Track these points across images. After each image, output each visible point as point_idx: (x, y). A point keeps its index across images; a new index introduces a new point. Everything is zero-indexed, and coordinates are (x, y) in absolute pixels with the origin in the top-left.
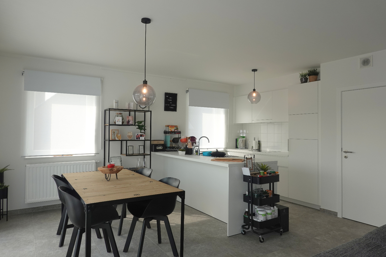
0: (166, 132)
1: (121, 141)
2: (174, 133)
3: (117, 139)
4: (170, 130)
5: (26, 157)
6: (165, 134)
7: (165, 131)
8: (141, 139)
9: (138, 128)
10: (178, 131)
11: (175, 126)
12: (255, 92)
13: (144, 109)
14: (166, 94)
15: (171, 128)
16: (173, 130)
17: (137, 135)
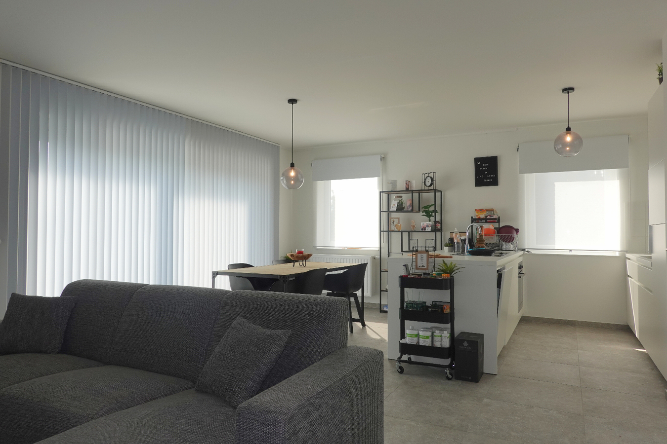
1: (402, 232)
2: (484, 221)
3: (396, 230)
4: (477, 216)
5: (317, 248)
6: (472, 223)
7: (473, 218)
8: (426, 230)
9: (425, 214)
10: (495, 217)
11: (487, 210)
12: (570, 133)
13: (431, 188)
14: (477, 160)
15: (478, 212)
16: (482, 216)
17: (423, 224)
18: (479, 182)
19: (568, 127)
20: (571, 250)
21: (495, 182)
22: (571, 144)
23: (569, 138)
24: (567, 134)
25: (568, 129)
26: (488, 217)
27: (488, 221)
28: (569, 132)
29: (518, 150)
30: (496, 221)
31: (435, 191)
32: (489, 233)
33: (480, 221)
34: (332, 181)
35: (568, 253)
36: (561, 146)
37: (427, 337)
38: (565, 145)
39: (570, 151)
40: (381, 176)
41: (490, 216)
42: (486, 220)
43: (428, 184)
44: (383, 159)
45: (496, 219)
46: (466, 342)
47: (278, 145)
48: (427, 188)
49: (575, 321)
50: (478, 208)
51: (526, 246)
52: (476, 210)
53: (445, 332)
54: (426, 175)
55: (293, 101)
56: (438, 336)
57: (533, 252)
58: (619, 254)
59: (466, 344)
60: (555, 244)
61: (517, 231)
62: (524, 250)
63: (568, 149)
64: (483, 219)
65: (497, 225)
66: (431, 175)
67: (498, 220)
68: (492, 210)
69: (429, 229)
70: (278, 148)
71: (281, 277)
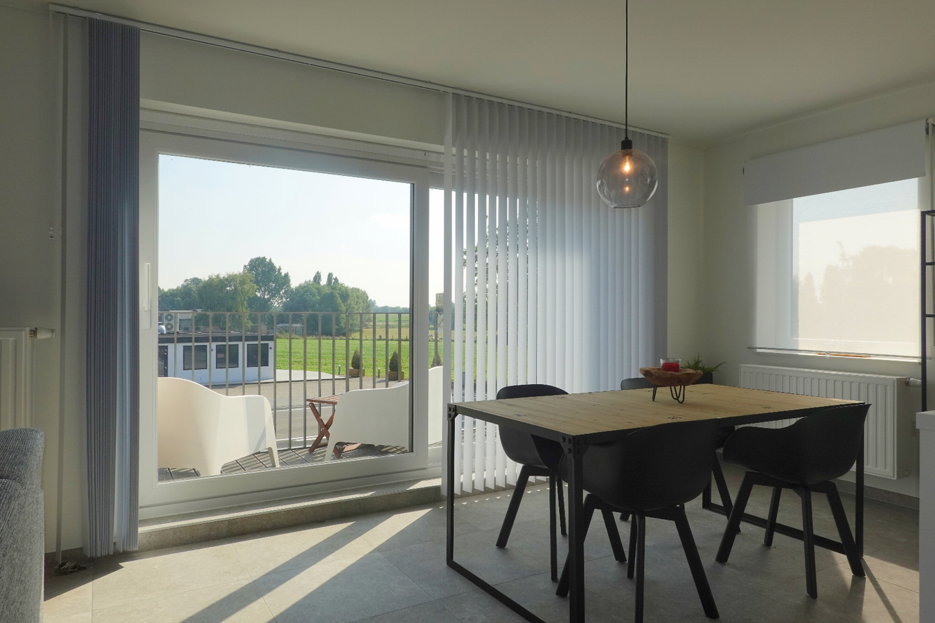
5: (758, 350)
34: (796, 201)
40: (928, 173)
44: (933, 129)
47: (663, 136)
70: (664, 141)
71: (564, 439)
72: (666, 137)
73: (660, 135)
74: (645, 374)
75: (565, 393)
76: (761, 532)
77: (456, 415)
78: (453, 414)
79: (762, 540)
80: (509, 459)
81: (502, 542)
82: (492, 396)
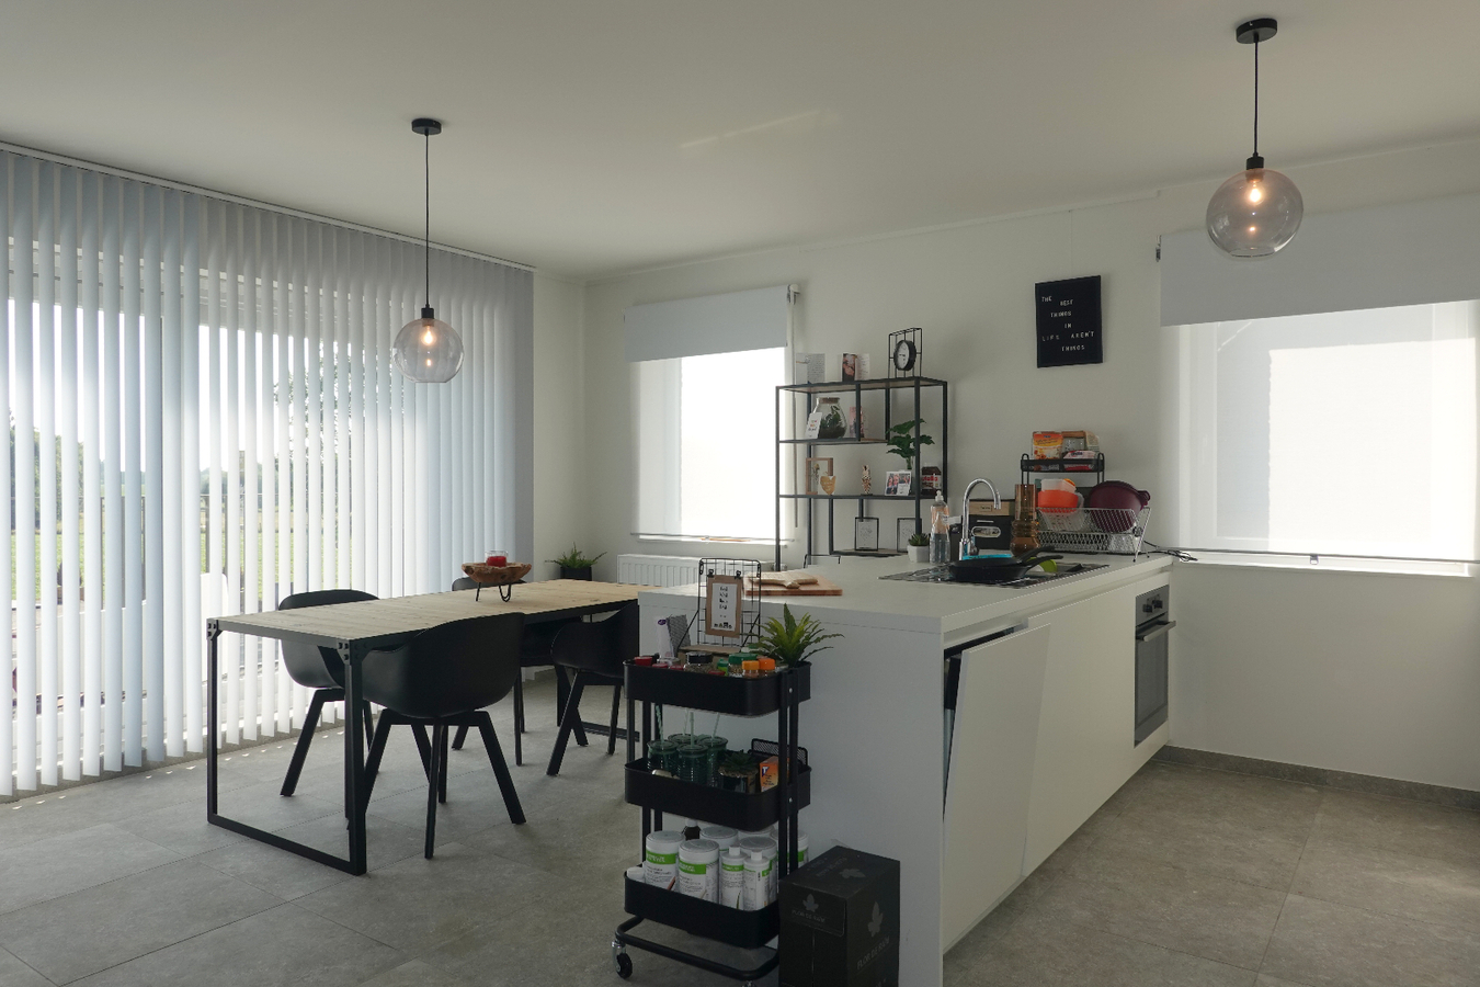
0: (1027, 465)
2: (1053, 467)
4: (1036, 452)
5: (641, 537)
6: (1025, 473)
7: (1025, 458)
9: (895, 447)
10: (1086, 455)
11: (1067, 435)
12: (1259, 177)
13: (909, 374)
14: (1042, 289)
15: (1039, 443)
16: (1051, 451)
17: (892, 476)
18: (1050, 355)
19: (1256, 154)
20: (1314, 557)
21: (1092, 353)
22: (1266, 214)
23: (1255, 195)
24: (1250, 177)
25: (1255, 163)
26: (1068, 456)
27: (1066, 466)
28: (1258, 170)
29: (1158, 256)
30: (1090, 467)
31: (918, 382)
32: (1059, 504)
33: (1043, 468)
34: (686, 361)
35: (1305, 564)
36: (1226, 222)
37: (700, 869)
38: (1241, 216)
39: (1259, 237)
40: (790, 344)
41: (1073, 453)
42: (1060, 465)
43: (903, 362)
44: (797, 297)
45: (1088, 461)
46: (811, 898)
47: (527, 268)
48: (900, 374)
49: (1324, 771)
50: (1040, 429)
51: (1184, 540)
52: (1036, 435)
53: (757, 857)
54: (901, 338)
55: (426, 126)
56: (733, 868)
57: (1203, 559)
58: (1470, 569)
59: (810, 904)
60: (1267, 537)
61: (1143, 497)
62: (1176, 553)
63: (1252, 229)
64: (1053, 461)
65: (1091, 480)
66: (909, 337)
67: (1099, 465)
68: (1081, 436)
69: (904, 489)
70: (529, 275)
71: (341, 645)
72: (532, 269)
73: (523, 267)
74: (466, 571)
75: (377, 598)
76: (604, 740)
77: (219, 632)
78: (214, 631)
79: (606, 749)
80: (295, 683)
81: (288, 789)
82: (268, 606)
